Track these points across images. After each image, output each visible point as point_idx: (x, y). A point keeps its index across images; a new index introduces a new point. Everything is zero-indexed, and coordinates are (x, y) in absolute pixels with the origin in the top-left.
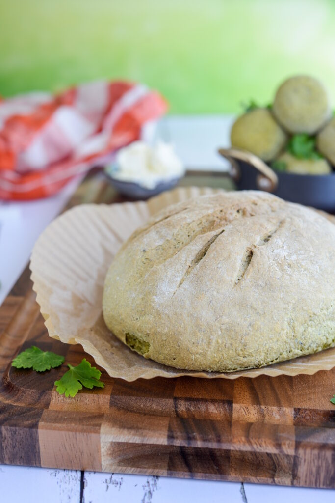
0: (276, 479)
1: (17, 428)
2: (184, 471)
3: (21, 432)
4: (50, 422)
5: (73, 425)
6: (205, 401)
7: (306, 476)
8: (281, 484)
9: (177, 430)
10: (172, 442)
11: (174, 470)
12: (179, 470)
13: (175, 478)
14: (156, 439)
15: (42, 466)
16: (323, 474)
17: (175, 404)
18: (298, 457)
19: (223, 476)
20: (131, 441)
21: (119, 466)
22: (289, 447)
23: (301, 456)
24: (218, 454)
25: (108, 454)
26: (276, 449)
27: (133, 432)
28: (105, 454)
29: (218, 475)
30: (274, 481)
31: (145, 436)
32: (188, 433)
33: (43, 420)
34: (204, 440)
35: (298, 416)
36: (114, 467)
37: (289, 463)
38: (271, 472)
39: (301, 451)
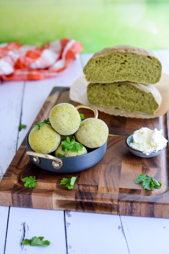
0: (112, 212)
1: (24, 195)
2: (81, 209)
3: (26, 196)
4: (35, 193)
5: (43, 194)
6: (89, 185)
7: (122, 211)
8: (114, 214)
9: (78, 196)
10: (77, 200)
11: (78, 209)
13: (78, 212)
14: (71, 199)
15: (33, 207)
16: (127, 211)
17: (78, 186)
18: (119, 205)
19: (94, 211)
20: (63, 199)
21: (59, 207)
22: (116, 202)
23: (120, 205)
24: (93, 204)
25: (55, 204)
26: (111, 202)
27: (63, 196)
29: (93, 211)
30: (111, 213)
31: (67, 198)
32: (82, 197)
33: (33, 192)
34: (87, 199)
35: (121, 191)
36: (57, 208)
37: (117, 207)
38: (111, 210)
39: (120, 203)
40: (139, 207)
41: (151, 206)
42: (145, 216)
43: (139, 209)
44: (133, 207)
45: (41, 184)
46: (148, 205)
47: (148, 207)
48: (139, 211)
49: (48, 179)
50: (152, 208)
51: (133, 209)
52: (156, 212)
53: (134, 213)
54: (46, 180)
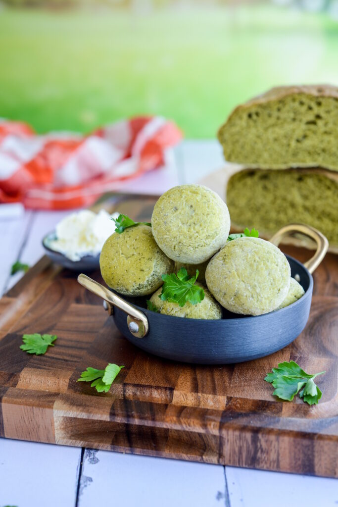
0: (204, 457)
2: (125, 446)
4: (12, 398)
5: (31, 400)
6: (150, 387)
7: (230, 456)
8: (209, 462)
9: (119, 409)
10: (113, 419)
11: (117, 445)
12: (121, 445)
14: (100, 416)
15: (6, 436)
16: (244, 454)
17: (124, 389)
19: (158, 452)
21: (70, 439)
22: (214, 428)
23: (224, 437)
24: (158, 434)
25: (61, 428)
26: (203, 429)
27: (81, 409)
28: (58, 428)
29: (154, 451)
30: (202, 458)
31: (90, 413)
32: (127, 411)
33: (7, 395)
34: (141, 418)
35: (230, 404)
36: (65, 440)
37: (216, 443)
38: (201, 451)
39: (224, 432)
40: (275, 443)
41: (306, 442)
42: (288, 471)
43: (273, 450)
44: (259, 444)
45: (30, 379)
46: (299, 440)
47: (299, 447)
48: (273, 456)
49: (50, 368)
50: (309, 450)
51: (260, 451)
52: (321, 462)
53: (262, 462)
54: (45, 371)
